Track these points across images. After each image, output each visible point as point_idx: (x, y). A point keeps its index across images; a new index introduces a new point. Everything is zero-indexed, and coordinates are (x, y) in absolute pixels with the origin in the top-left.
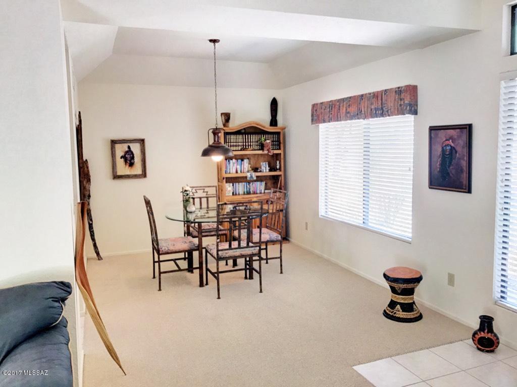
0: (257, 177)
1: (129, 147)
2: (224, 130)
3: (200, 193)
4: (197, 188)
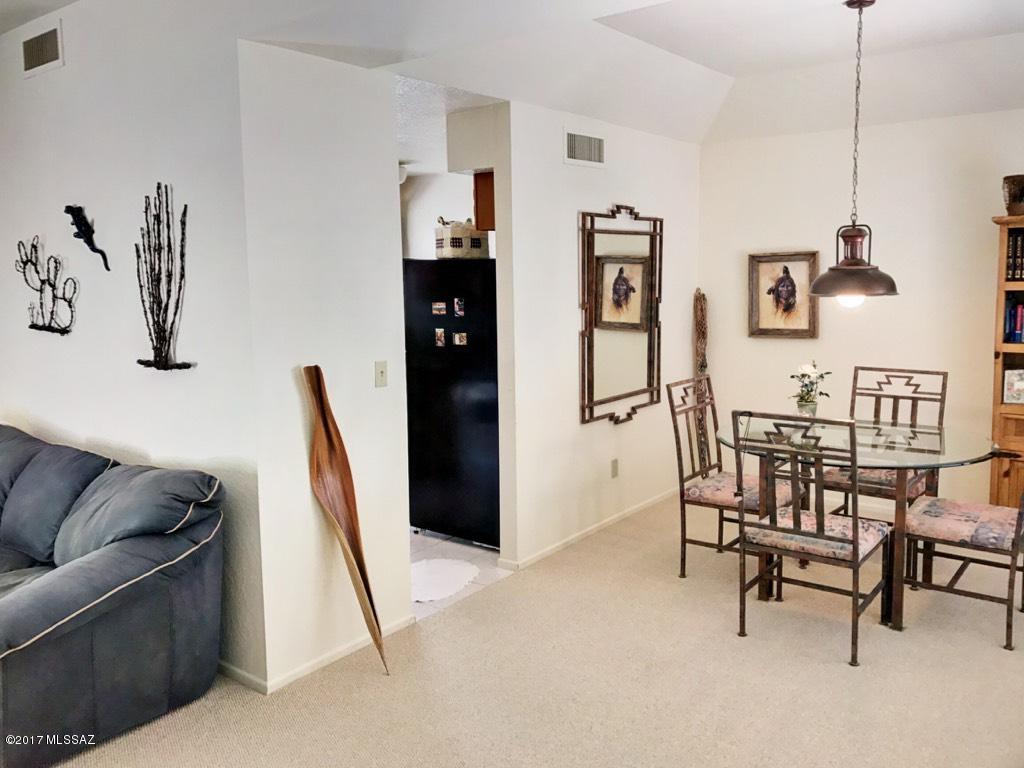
1: (786, 270)
2: (1007, 223)
3: (898, 387)
4: (891, 373)
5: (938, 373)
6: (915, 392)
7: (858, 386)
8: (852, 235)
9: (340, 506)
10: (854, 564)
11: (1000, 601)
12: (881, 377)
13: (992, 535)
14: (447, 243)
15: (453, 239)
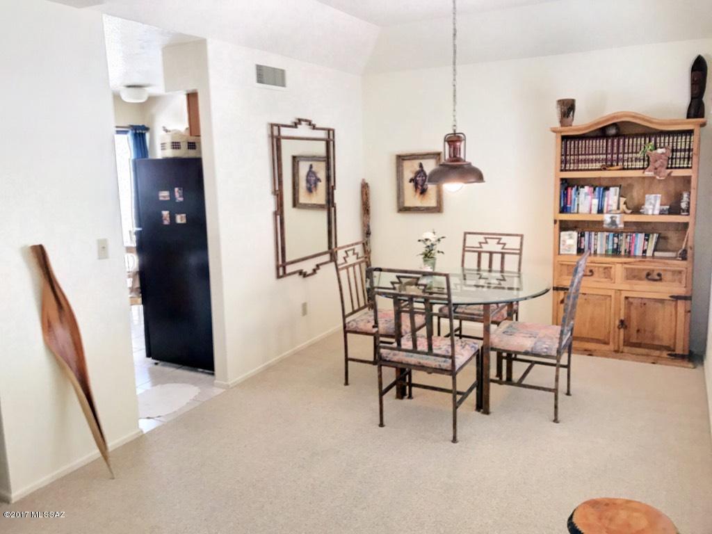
0: (626, 223)
1: (421, 166)
2: (561, 132)
3: (492, 246)
4: (488, 236)
5: (517, 235)
6: (503, 248)
7: (467, 245)
8: (454, 140)
9: (70, 352)
10: (452, 372)
11: (550, 390)
12: (481, 238)
13: (545, 346)
14: (169, 146)
15: (173, 143)
